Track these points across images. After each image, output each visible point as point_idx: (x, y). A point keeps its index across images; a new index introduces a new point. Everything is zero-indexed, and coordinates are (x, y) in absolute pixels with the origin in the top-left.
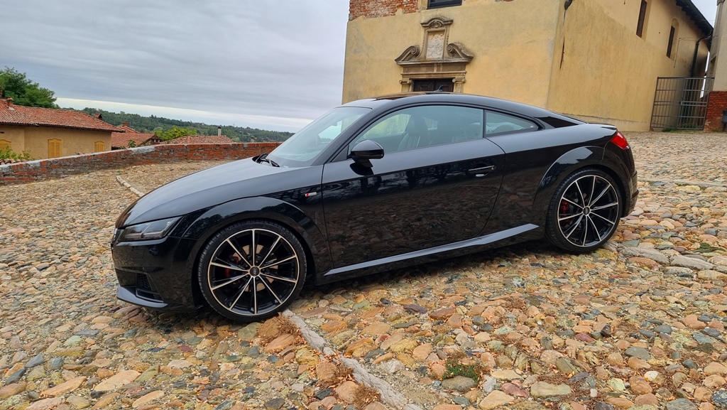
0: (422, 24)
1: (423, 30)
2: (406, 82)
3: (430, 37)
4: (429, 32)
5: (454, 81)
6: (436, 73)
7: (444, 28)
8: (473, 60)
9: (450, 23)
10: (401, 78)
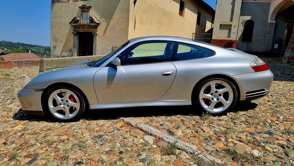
0: (79, 7)
1: (80, 10)
2: (74, 33)
3: (83, 13)
4: (83, 11)
5: (93, 33)
6: (86, 30)
7: (88, 10)
8: (100, 25)
9: (90, 7)
10: (73, 31)
